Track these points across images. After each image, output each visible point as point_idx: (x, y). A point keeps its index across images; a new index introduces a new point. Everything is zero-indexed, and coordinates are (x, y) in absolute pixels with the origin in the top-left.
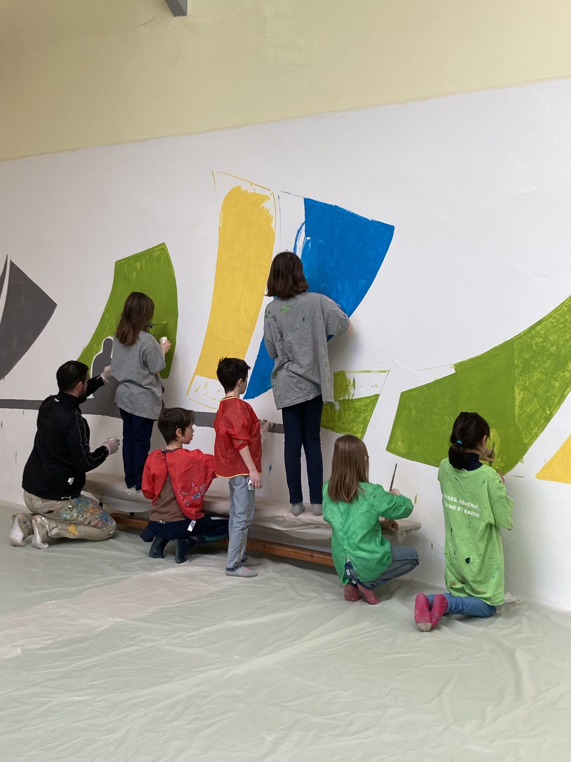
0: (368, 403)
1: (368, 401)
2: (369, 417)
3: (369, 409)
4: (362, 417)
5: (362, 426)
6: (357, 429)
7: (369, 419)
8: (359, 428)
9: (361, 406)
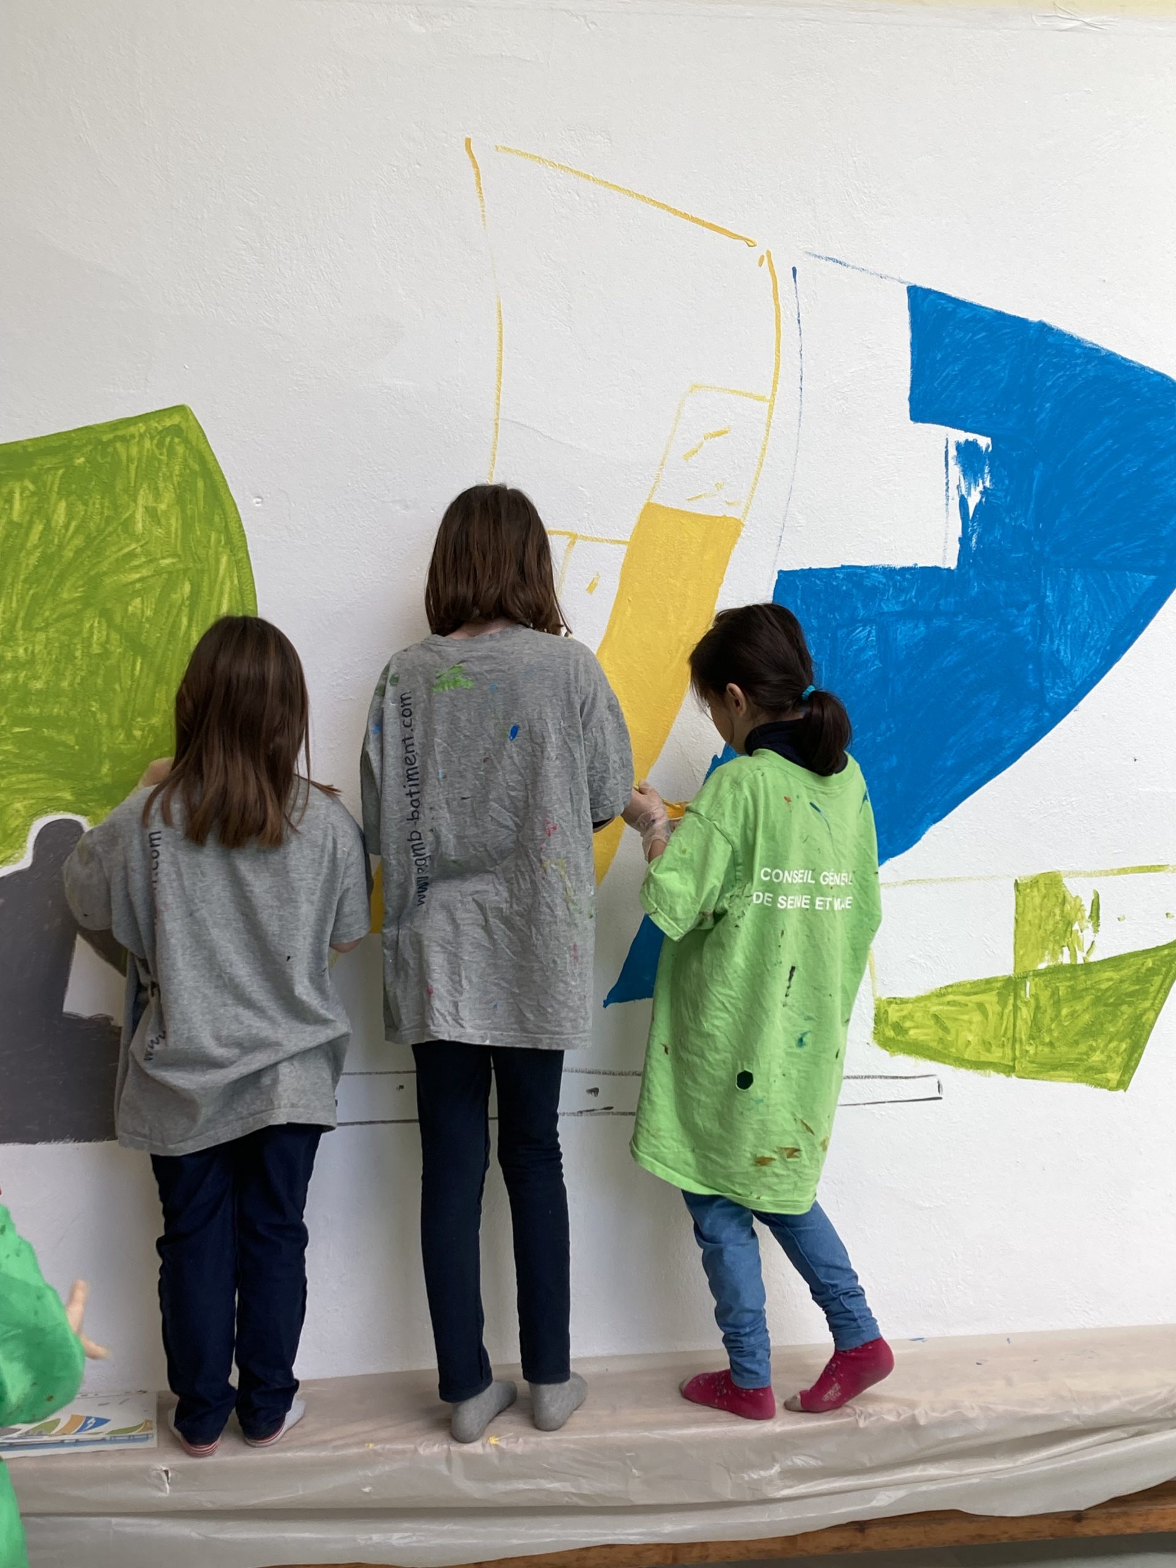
0: (1148, 970)
1: (1150, 965)
2: (1151, 1015)
3: (1152, 989)
4: (1125, 1016)
5: (1124, 1046)
6: (1105, 1059)
7: (1150, 1022)
8: (1113, 1055)
9: (1122, 981)
